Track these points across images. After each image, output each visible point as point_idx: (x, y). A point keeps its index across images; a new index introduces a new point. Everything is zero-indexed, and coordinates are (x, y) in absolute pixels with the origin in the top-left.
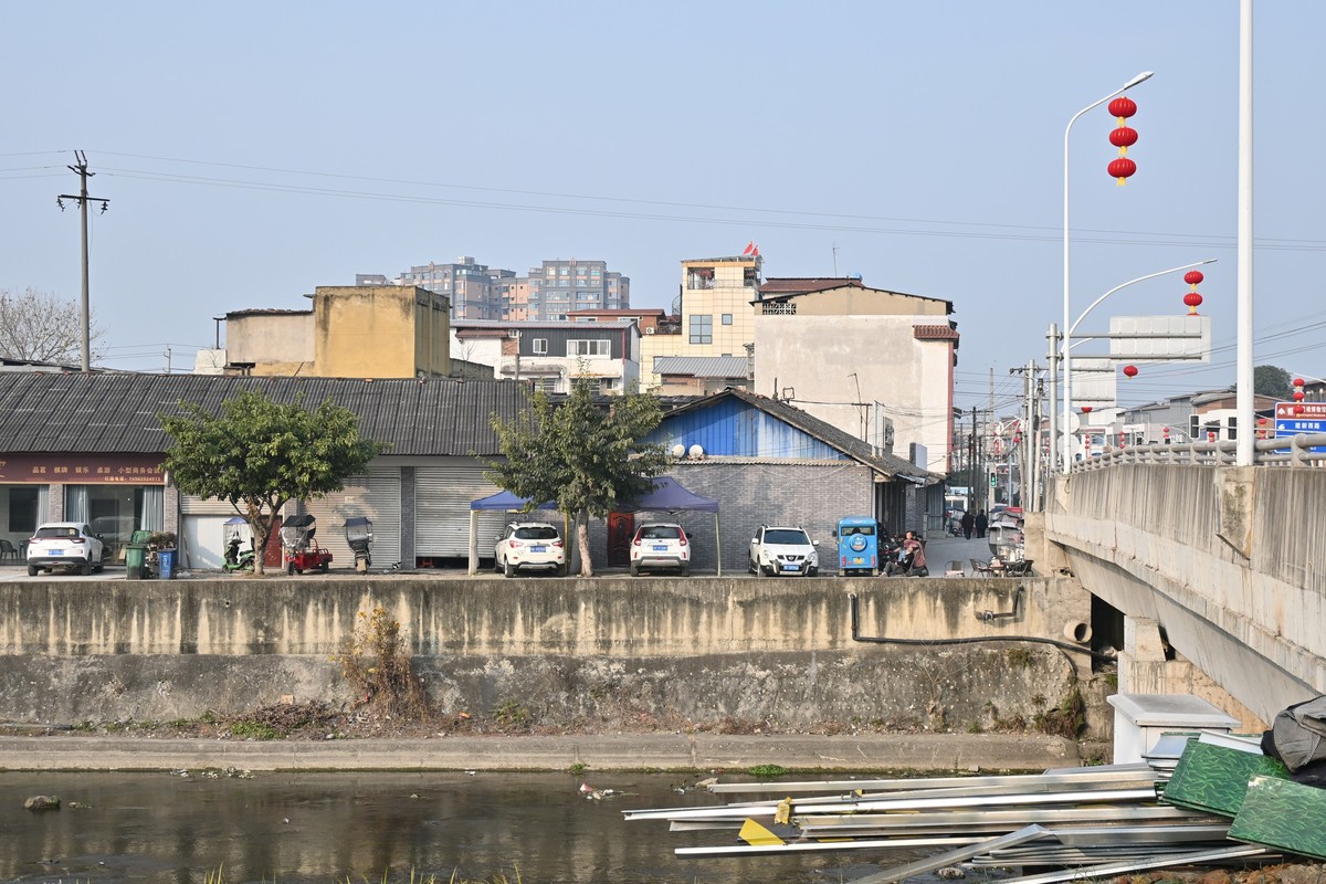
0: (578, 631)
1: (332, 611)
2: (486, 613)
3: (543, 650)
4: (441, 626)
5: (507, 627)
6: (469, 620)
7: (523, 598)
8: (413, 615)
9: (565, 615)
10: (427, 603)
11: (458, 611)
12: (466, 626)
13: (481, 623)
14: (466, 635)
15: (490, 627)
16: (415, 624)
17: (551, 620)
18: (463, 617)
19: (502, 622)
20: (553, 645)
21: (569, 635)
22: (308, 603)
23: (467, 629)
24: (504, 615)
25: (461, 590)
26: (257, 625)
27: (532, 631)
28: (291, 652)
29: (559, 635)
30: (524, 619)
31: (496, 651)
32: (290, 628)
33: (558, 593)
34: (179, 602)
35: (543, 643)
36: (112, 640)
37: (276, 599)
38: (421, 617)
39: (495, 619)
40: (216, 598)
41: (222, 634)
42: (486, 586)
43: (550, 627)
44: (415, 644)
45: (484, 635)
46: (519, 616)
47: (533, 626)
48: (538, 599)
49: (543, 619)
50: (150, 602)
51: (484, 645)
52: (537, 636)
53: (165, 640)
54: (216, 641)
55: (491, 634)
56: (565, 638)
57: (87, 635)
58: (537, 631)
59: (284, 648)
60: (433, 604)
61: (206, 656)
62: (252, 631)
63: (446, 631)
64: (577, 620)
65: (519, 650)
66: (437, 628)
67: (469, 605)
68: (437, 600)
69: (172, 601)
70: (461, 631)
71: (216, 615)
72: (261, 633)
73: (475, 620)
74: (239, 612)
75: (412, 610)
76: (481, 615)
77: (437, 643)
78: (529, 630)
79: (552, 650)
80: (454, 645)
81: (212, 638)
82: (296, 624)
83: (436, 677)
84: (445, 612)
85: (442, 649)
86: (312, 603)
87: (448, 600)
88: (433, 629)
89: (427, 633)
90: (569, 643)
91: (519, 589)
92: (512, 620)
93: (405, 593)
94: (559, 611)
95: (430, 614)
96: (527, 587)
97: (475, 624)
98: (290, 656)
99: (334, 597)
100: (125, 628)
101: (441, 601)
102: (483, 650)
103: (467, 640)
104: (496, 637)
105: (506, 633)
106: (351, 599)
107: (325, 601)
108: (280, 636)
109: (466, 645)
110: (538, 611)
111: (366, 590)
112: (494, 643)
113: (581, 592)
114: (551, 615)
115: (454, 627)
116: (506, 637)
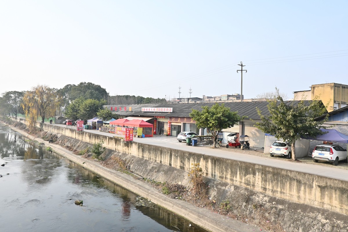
0: (256, 182)
1: (195, 161)
2: (229, 170)
3: (245, 186)
4: (218, 171)
5: (235, 175)
6: (225, 171)
7: (239, 167)
8: (212, 166)
9: (252, 176)
10: (215, 164)
11: (222, 168)
12: (224, 172)
13: (228, 172)
14: (224, 175)
15: (230, 174)
16: (212, 169)
17: (248, 176)
18: (224, 170)
19: (234, 174)
20: (248, 185)
21: (253, 182)
22: (190, 158)
23: (224, 173)
24: (234, 172)
25: (223, 161)
26: (181, 162)
27: (242, 179)
28: (187, 170)
29: (250, 182)
30: (240, 174)
31: (232, 182)
32: (187, 164)
33: (250, 168)
34: (169, 153)
35: (245, 183)
36: (160, 160)
37: (185, 156)
38: (213, 167)
39: (232, 172)
40: (175, 153)
41: (176, 163)
42: (230, 161)
43: (247, 179)
44: (212, 175)
45: (229, 176)
46: (238, 173)
47: (242, 177)
48: (244, 168)
49: (245, 175)
50: (165, 152)
51: (229, 180)
52: (243, 181)
53: (167, 162)
54: (175, 164)
55: (231, 177)
56: (252, 183)
57: (156, 158)
58: (243, 178)
59: (186, 169)
60: (216, 164)
61: (173, 167)
62: (181, 163)
63: (220, 173)
64: (255, 178)
65: (238, 184)
66: (217, 171)
67: (225, 166)
68: (217, 163)
69: (168, 153)
70: (223, 174)
71: (175, 157)
72: (182, 164)
73: (226, 171)
74: (178, 158)
75: (212, 165)
76: (228, 170)
77: (217, 176)
78: (241, 178)
79: (248, 187)
80: (222, 177)
81: (174, 163)
82: (188, 163)
83: (213, 186)
84: (219, 167)
85: (218, 178)
86: (191, 158)
87: (220, 164)
88: (216, 171)
89: (215, 172)
90: (253, 185)
91: (238, 164)
92: (236, 174)
93: (210, 159)
94: (250, 174)
95: (216, 167)
96: (241, 164)
97: (226, 173)
98: (187, 171)
99: (196, 157)
100: (161, 157)
101: (218, 163)
102: (228, 181)
103: (224, 177)
104: (232, 178)
105: (235, 177)
106: (199, 159)
107: (194, 158)
108: (185, 165)
109: (224, 178)
110: (244, 172)
111: (202, 157)
112: (232, 180)
113: (257, 169)
114: (247, 175)
115: (221, 172)
116: (235, 179)
